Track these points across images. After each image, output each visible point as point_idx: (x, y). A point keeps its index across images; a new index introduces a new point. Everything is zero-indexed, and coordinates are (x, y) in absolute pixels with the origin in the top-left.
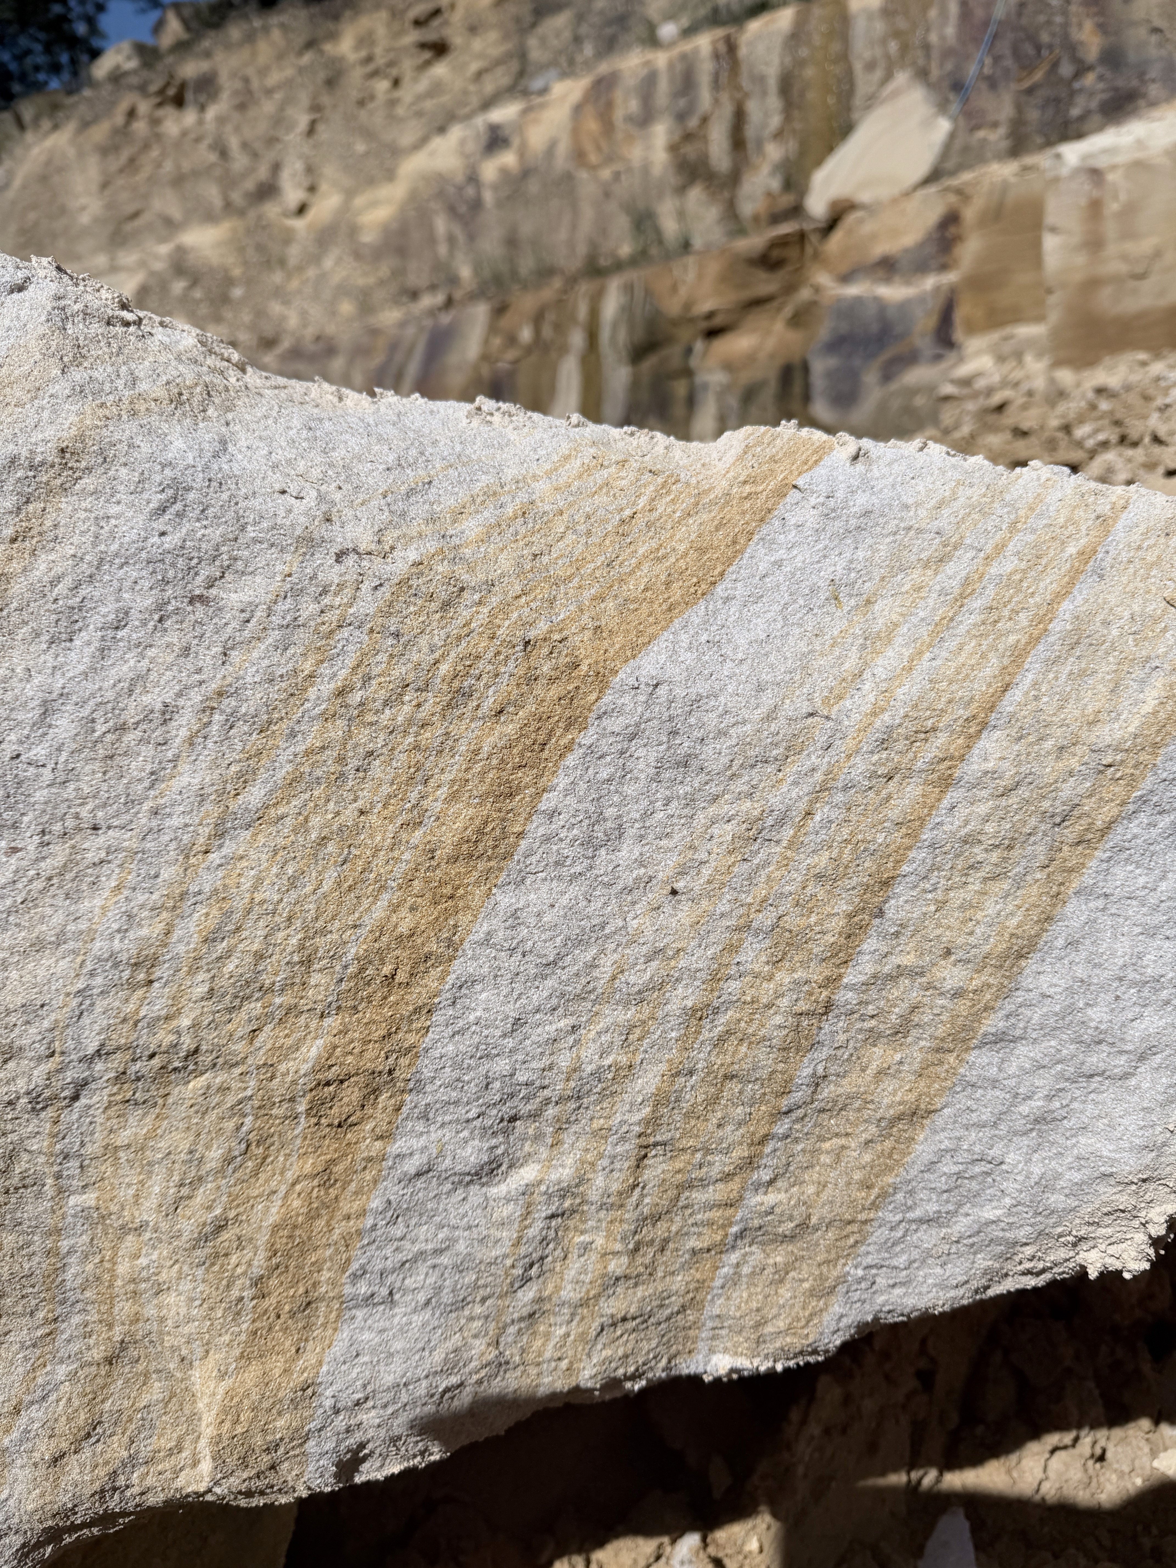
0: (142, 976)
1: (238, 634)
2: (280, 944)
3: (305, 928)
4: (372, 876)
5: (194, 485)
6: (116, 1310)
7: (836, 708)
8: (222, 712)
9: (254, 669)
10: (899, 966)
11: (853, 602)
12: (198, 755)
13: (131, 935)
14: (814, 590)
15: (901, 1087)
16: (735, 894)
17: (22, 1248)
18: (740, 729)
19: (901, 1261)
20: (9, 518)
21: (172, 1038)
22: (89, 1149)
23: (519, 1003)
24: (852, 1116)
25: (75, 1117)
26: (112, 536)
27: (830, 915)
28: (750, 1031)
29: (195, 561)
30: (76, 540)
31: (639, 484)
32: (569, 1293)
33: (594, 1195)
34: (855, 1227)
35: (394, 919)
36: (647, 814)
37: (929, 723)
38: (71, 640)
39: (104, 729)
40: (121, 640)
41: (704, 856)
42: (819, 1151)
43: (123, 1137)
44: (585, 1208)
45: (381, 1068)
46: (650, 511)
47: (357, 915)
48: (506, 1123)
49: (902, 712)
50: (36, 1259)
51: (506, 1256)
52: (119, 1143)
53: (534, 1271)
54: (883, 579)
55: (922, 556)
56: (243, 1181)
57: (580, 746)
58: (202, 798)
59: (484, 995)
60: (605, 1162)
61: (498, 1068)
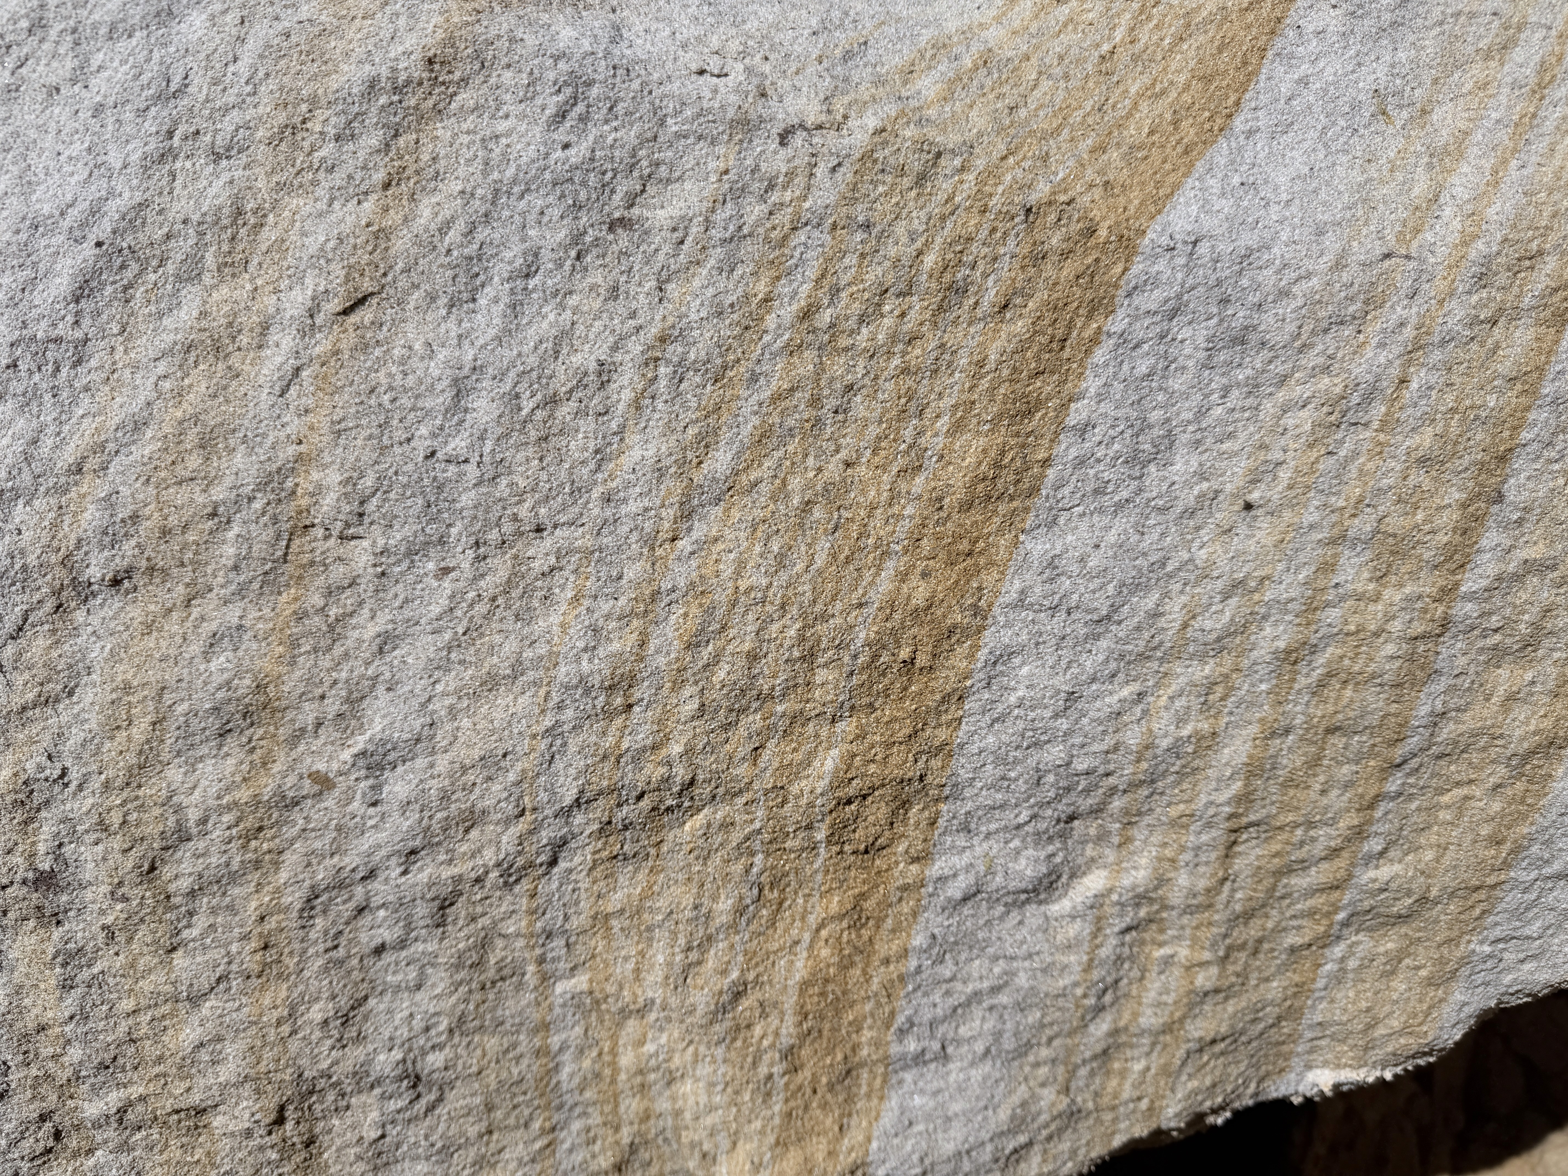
0: (619, 701)
1: (672, 260)
2: (776, 638)
3: (803, 615)
4: (871, 541)
5: (596, 76)
6: (622, 1109)
7: (1415, 244)
8: (668, 362)
9: (698, 302)
10: (1526, 561)
11: (1405, 114)
12: (648, 421)
13: (601, 652)
14: (1356, 106)
15: (1534, 713)
16: (1323, 498)
17: (507, 1051)
18: (1305, 285)
19: (1534, 929)
20: (377, 158)
21: (662, 770)
22: (575, 923)
23: (1069, 673)
24: (1475, 757)
25: (555, 885)
26: (505, 158)
27: (1440, 508)
28: (1356, 668)
29: (609, 175)
30: (461, 172)
31: (1110, 13)
32: (1149, 1019)
33: (1176, 897)
34: (1482, 895)
35: (905, 589)
36: (1202, 413)
37: (1534, 246)
38: (474, 300)
39: (531, 405)
40: (534, 290)
41: (1278, 455)
42: (1438, 807)
43: (616, 900)
44: (1164, 915)
45: (910, 774)
46: (1131, 42)
47: (861, 591)
48: (1062, 825)
49: (1499, 237)
50: (525, 1062)
51: (1076, 984)
52: (610, 909)
53: (1108, 998)
54: (1436, 81)
55: (1481, 46)
56: (759, 934)
57: (1109, 335)
58: (660, 472)
59: (1025, 670)
60: (1187, 856)
61: (1051, 758)
